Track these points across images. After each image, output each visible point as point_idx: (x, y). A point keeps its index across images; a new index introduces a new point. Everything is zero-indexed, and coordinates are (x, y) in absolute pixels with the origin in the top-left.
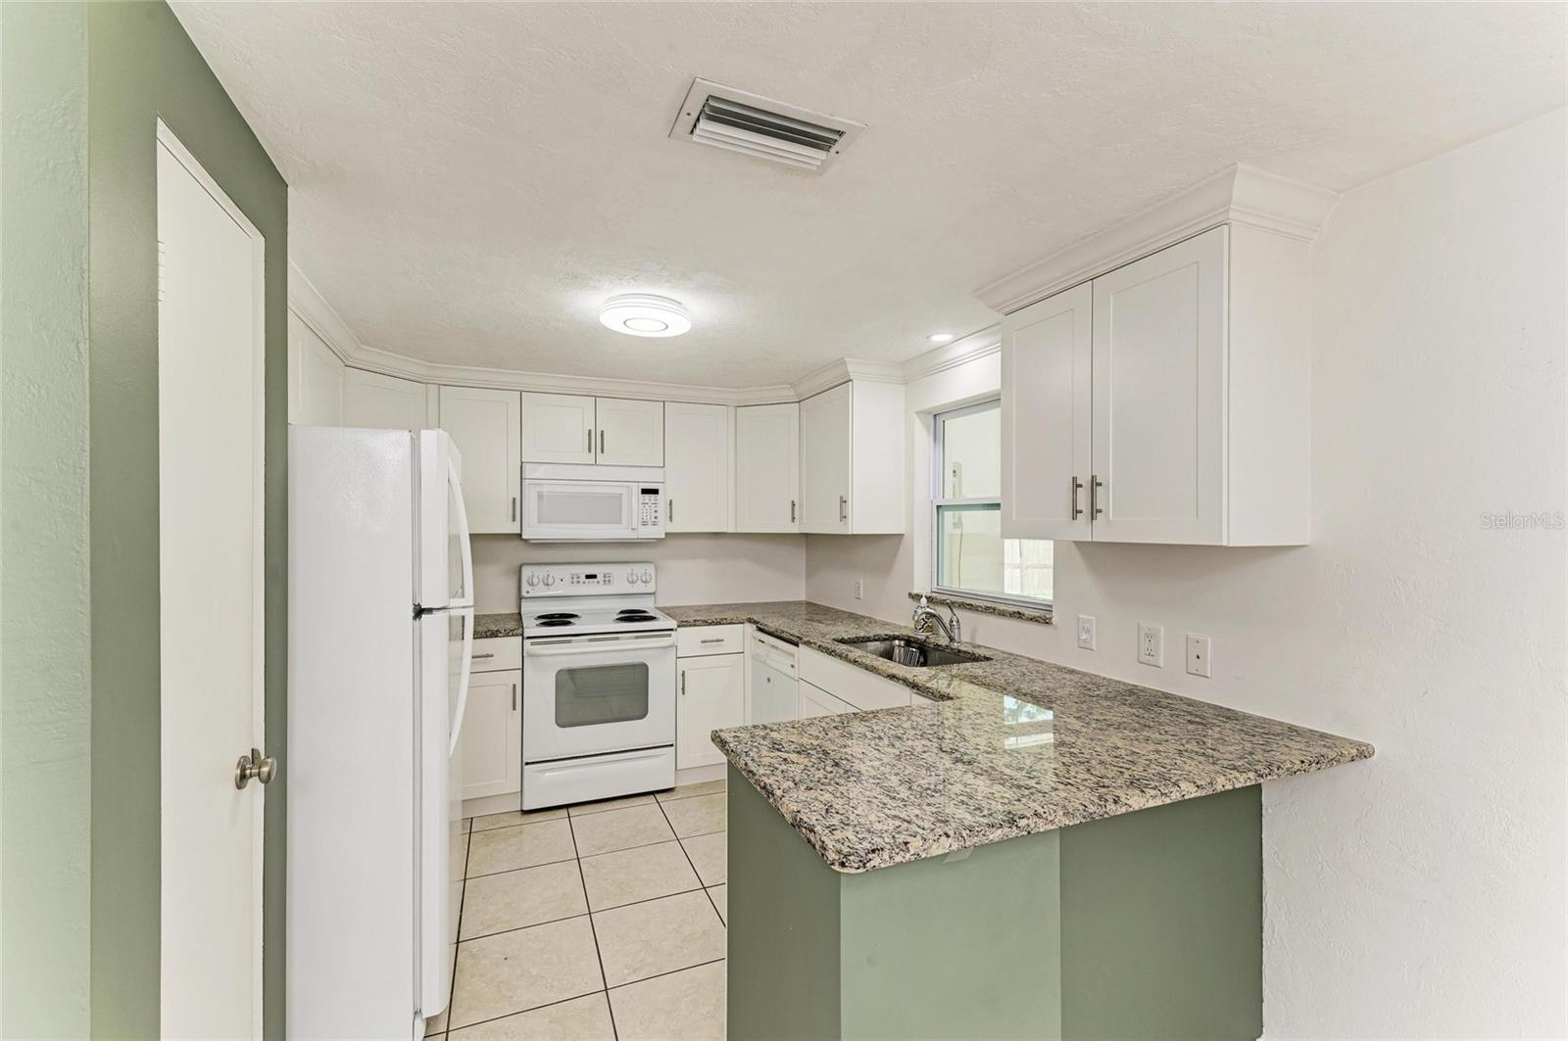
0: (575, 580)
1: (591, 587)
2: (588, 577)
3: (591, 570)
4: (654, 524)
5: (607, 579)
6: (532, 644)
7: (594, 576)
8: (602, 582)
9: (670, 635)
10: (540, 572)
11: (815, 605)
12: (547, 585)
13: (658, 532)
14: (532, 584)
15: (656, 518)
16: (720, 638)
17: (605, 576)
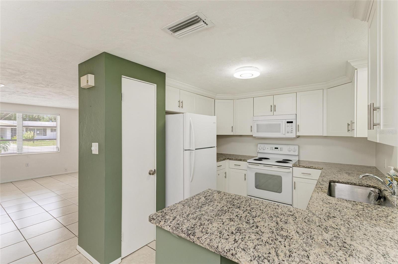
0: (272, 149)
1: (276, 151)
2: (275, 148)
3: (277, 147)
4: (291, 133)
5: (281, 149)
6: (249, 164)
7: (277, 148)
8: (279, 150)
9: (289, 169)
10: (262, 146)
11: (377, 168)
12: (264, 150)
13: (293, 135)
14: (260, 149)
15: (292, 131)
16: (310, 173)
17: (281, 148)
